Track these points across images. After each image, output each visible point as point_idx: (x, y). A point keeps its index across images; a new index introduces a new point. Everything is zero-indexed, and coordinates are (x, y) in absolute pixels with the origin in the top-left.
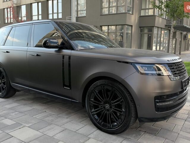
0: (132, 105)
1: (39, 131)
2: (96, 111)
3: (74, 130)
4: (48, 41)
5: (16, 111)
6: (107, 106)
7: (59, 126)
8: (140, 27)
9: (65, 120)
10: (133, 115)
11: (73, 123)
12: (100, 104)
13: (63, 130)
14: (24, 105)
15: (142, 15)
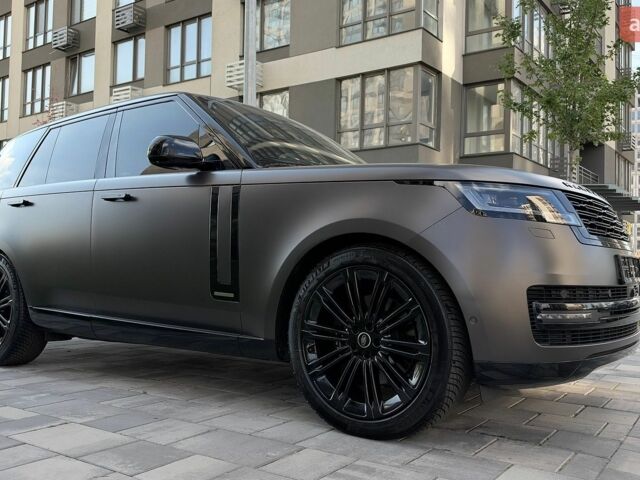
0: (452, 323)
1: (120, 432)
2: (324, 363)
3: (248, 431)
5: (42, 392)
6: (364, 340)
7: (191, 422)
9: (215, 411)
11: (242, 417)
12: (339, 336)
13: (209, 431)
14: (71, 380)
15: (467, 152)
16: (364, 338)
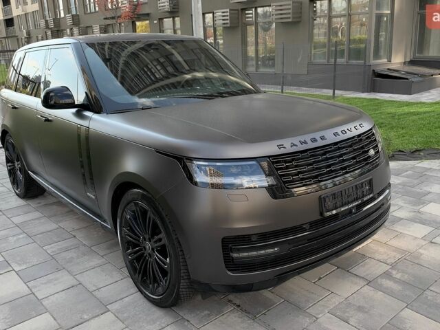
1: (29, 283)
2: (135, 253)
3: (92, 288)
4: (52, 94)
5: (23, 233)
6: (147, 247)
7: (71, 275)
9: (97, 261)
10: (182, 275)
11: (103, 271)
12: (137, 240)
13: (73, 287)
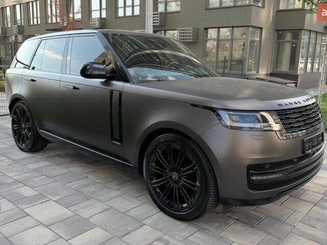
0: (211, 177)
1: (70, 208)
2: (158, 182)
3: (123, 211)
5: (43, 175)
6: (174, 176)
7: (101, 202)
8: (276, 30)
9: (114, 193)
10: (211, 193)
11: (124, 199)
12: (164, 172)
13: (107, 210)
14: (57, 165)
15: (281, 8)
16: (175, 176)
